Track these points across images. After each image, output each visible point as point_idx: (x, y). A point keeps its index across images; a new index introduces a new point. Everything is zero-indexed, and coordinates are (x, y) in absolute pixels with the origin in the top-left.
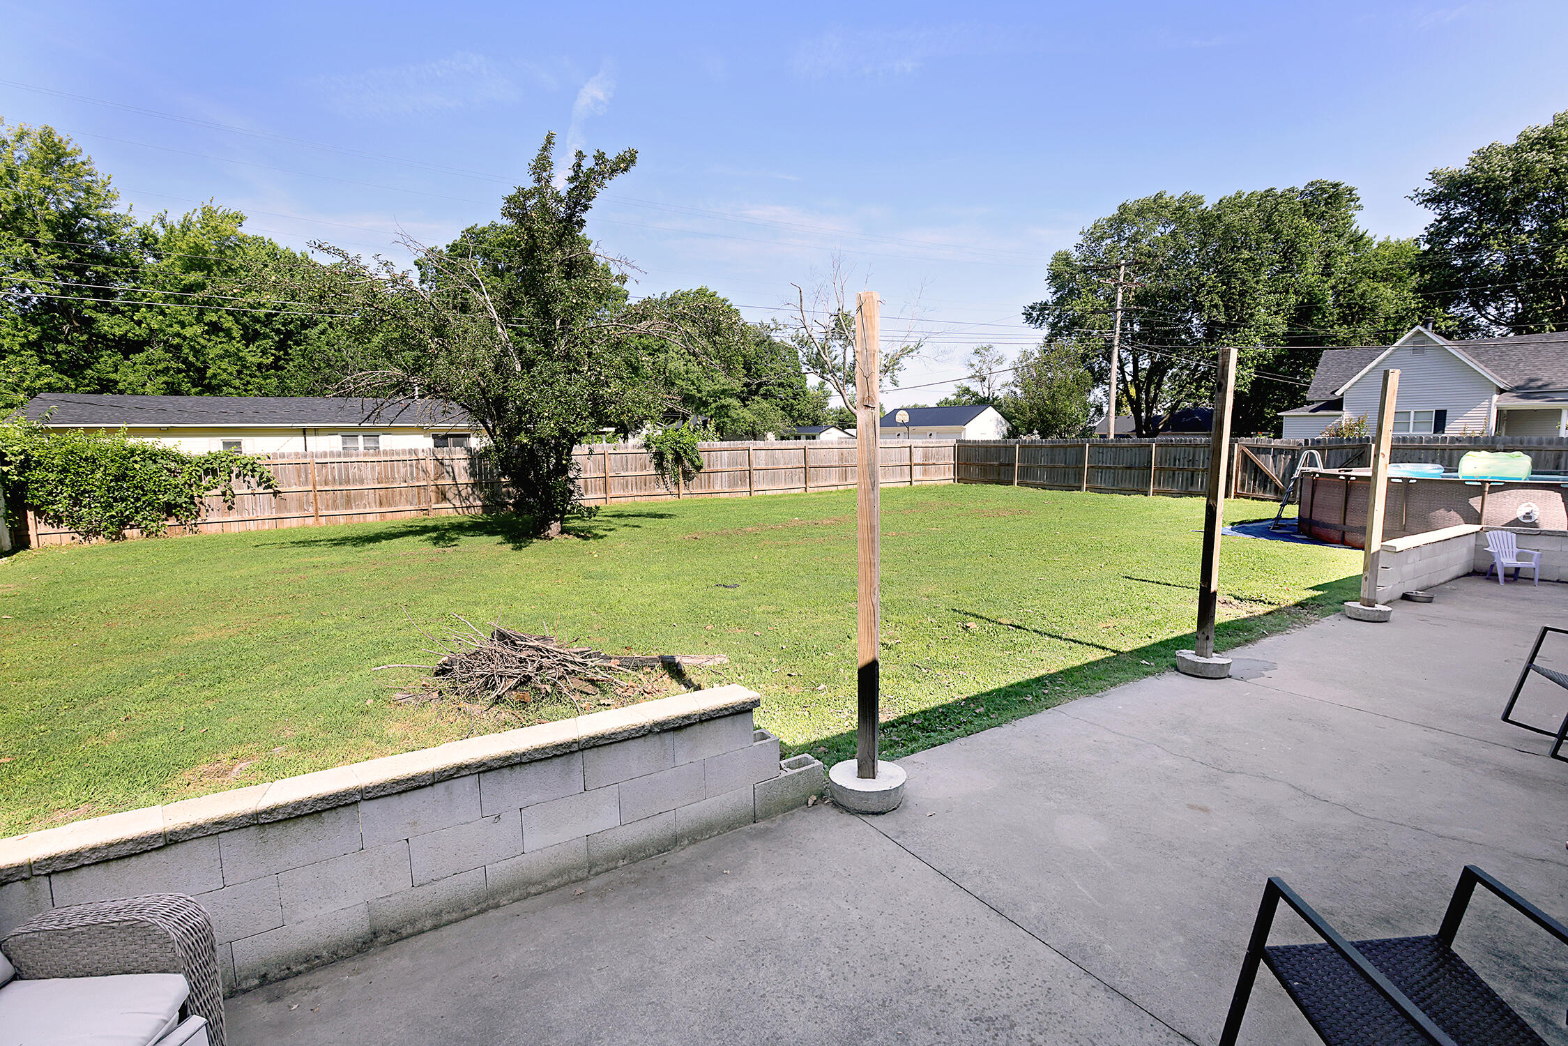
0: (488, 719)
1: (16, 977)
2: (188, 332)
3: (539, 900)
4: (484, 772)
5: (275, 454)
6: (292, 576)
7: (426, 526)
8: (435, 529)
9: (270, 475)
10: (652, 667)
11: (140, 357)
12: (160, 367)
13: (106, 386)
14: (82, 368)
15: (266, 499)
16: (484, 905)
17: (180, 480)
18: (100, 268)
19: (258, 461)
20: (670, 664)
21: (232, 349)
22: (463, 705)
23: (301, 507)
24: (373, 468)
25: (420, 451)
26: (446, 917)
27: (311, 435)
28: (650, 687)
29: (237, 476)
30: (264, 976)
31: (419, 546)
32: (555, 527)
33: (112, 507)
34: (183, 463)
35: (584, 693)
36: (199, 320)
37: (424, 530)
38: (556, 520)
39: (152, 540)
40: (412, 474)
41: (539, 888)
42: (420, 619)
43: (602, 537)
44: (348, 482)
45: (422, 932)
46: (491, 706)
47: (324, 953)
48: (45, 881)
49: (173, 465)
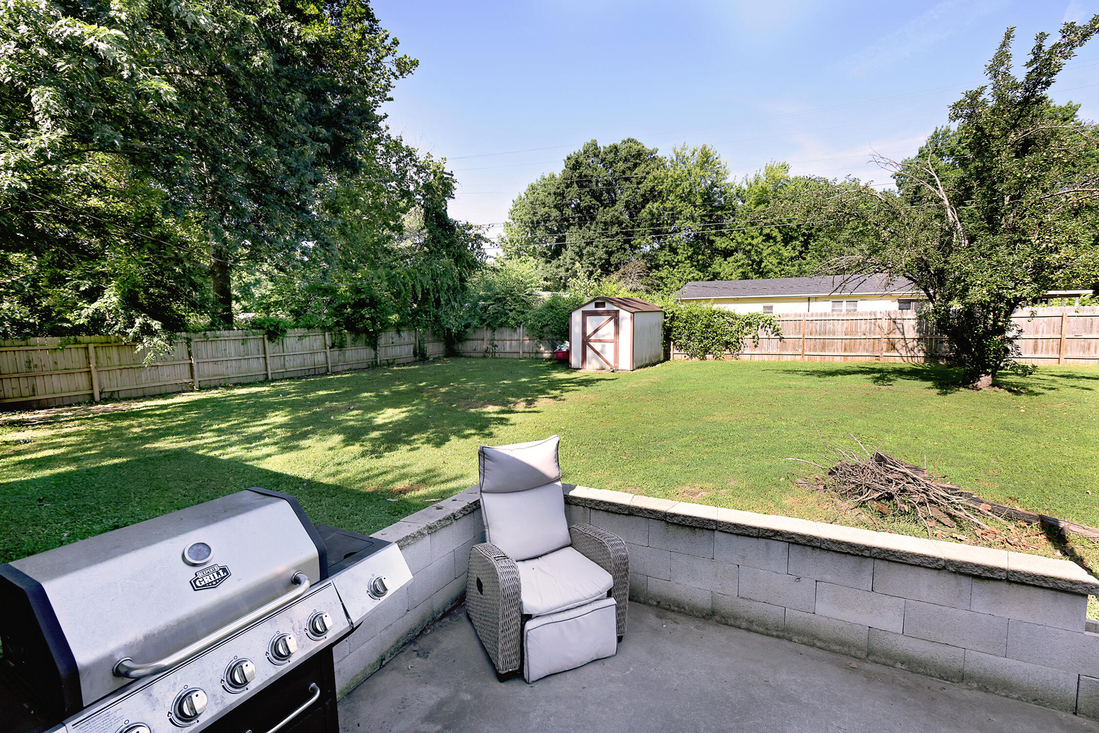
0: (851, 515)
1: (571, 545)
2: (754, 242)
3: (821, 653)
4: (793, 543)
5: (783, 314)
6: (775, 392)
7: (874, 369)
8: (880, 371)
9: (779, 327)
10: (1029, 523)
11: (730, 259)
12: (740, 264)
13: (715, 276)
14: (706, 267)
15: (775, 342)
16: (781, 634)
17: (734, 328)
18: (719, 213)
19: (774, 319)
20: (1051, 526)
21: (776, 250)
22: (836, 499)
23: (794, 348)
24: (843, 324)
25: (879, 312)
26: (755, 627)
27: (813, 301)
28: (1016, 540)
29: (762, 328)
30: (659, 602)
31: (863, 382)
32: (985, 380)
33: (702, 342)
34: (736, 319)
35: (940, 522)
36: (761, 234)
37: (872, 371)
38: (987, 374)
39: (717, 361)
40: (870, 329)
41: (823, 645)
42: (841, 434)
43: (1037, 394)
44: (825, 333)
45: (739, 627)
46: (856, 507)
47: (687, 608)
48: (589, 510)
49: (731, 320)
